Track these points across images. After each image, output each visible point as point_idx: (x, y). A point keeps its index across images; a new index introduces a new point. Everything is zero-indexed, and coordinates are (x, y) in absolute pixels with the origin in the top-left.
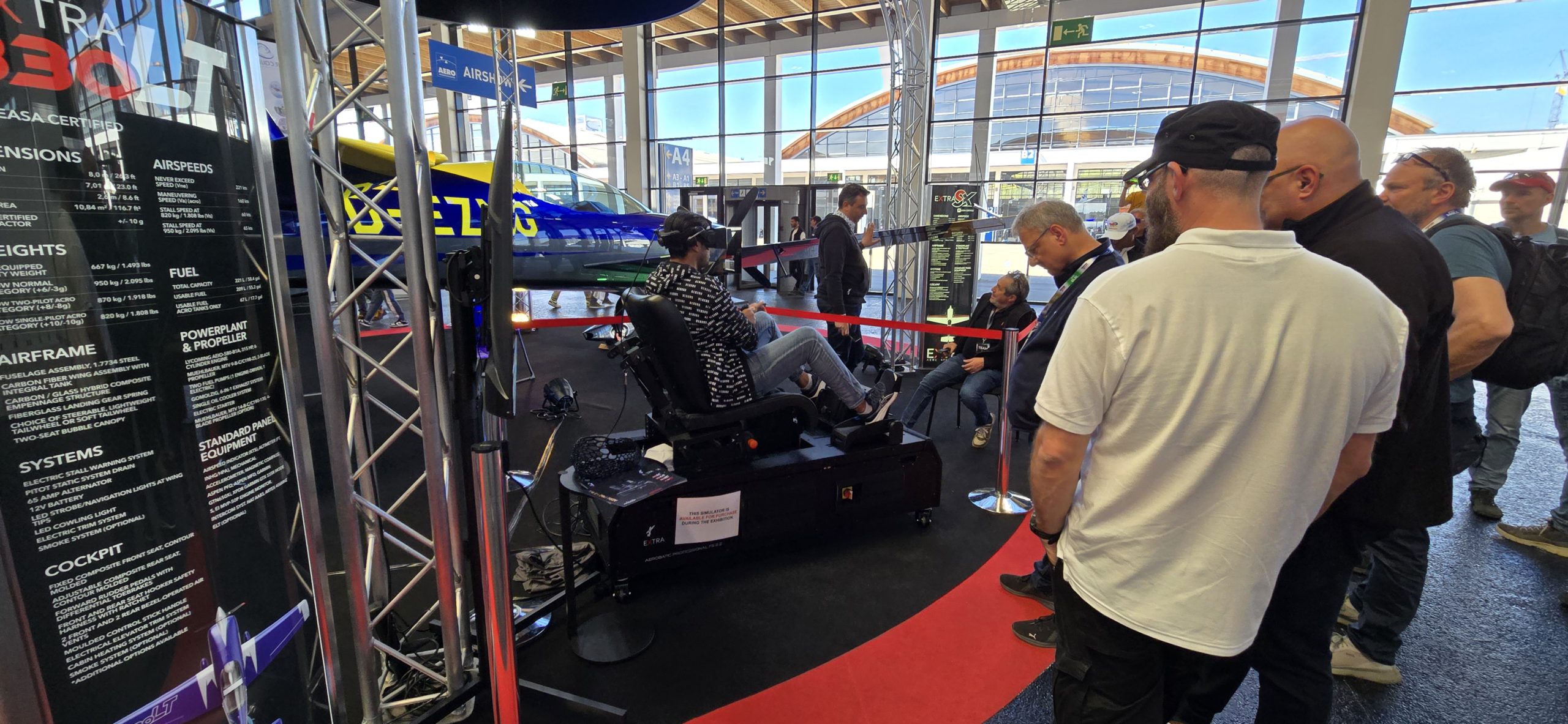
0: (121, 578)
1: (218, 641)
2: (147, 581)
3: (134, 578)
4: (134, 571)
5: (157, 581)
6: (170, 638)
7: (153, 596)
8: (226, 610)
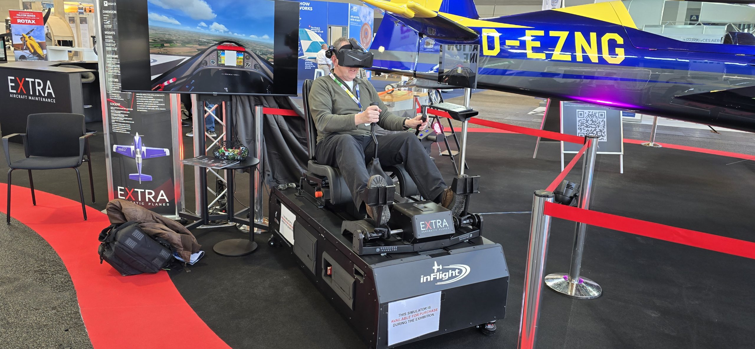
0: (119, 112)
1: (136, 141)
2: (123, 116)
3: (122, 113)
4: (122, 112)
5: (125, 117)
6: (126, 132)
7: (125, 120)
8: (139, 134)
